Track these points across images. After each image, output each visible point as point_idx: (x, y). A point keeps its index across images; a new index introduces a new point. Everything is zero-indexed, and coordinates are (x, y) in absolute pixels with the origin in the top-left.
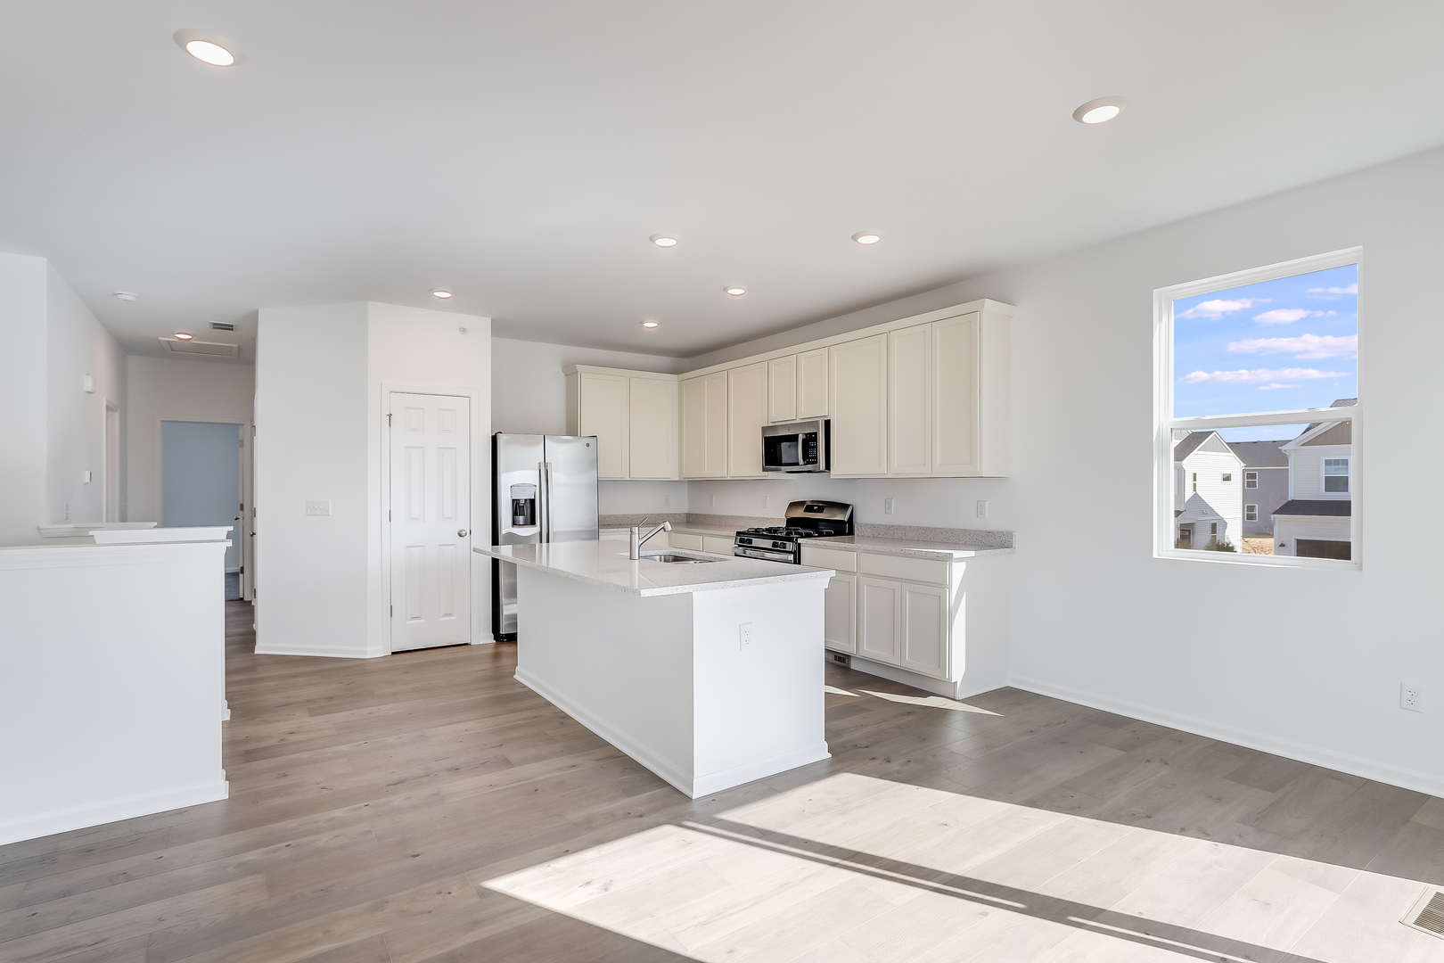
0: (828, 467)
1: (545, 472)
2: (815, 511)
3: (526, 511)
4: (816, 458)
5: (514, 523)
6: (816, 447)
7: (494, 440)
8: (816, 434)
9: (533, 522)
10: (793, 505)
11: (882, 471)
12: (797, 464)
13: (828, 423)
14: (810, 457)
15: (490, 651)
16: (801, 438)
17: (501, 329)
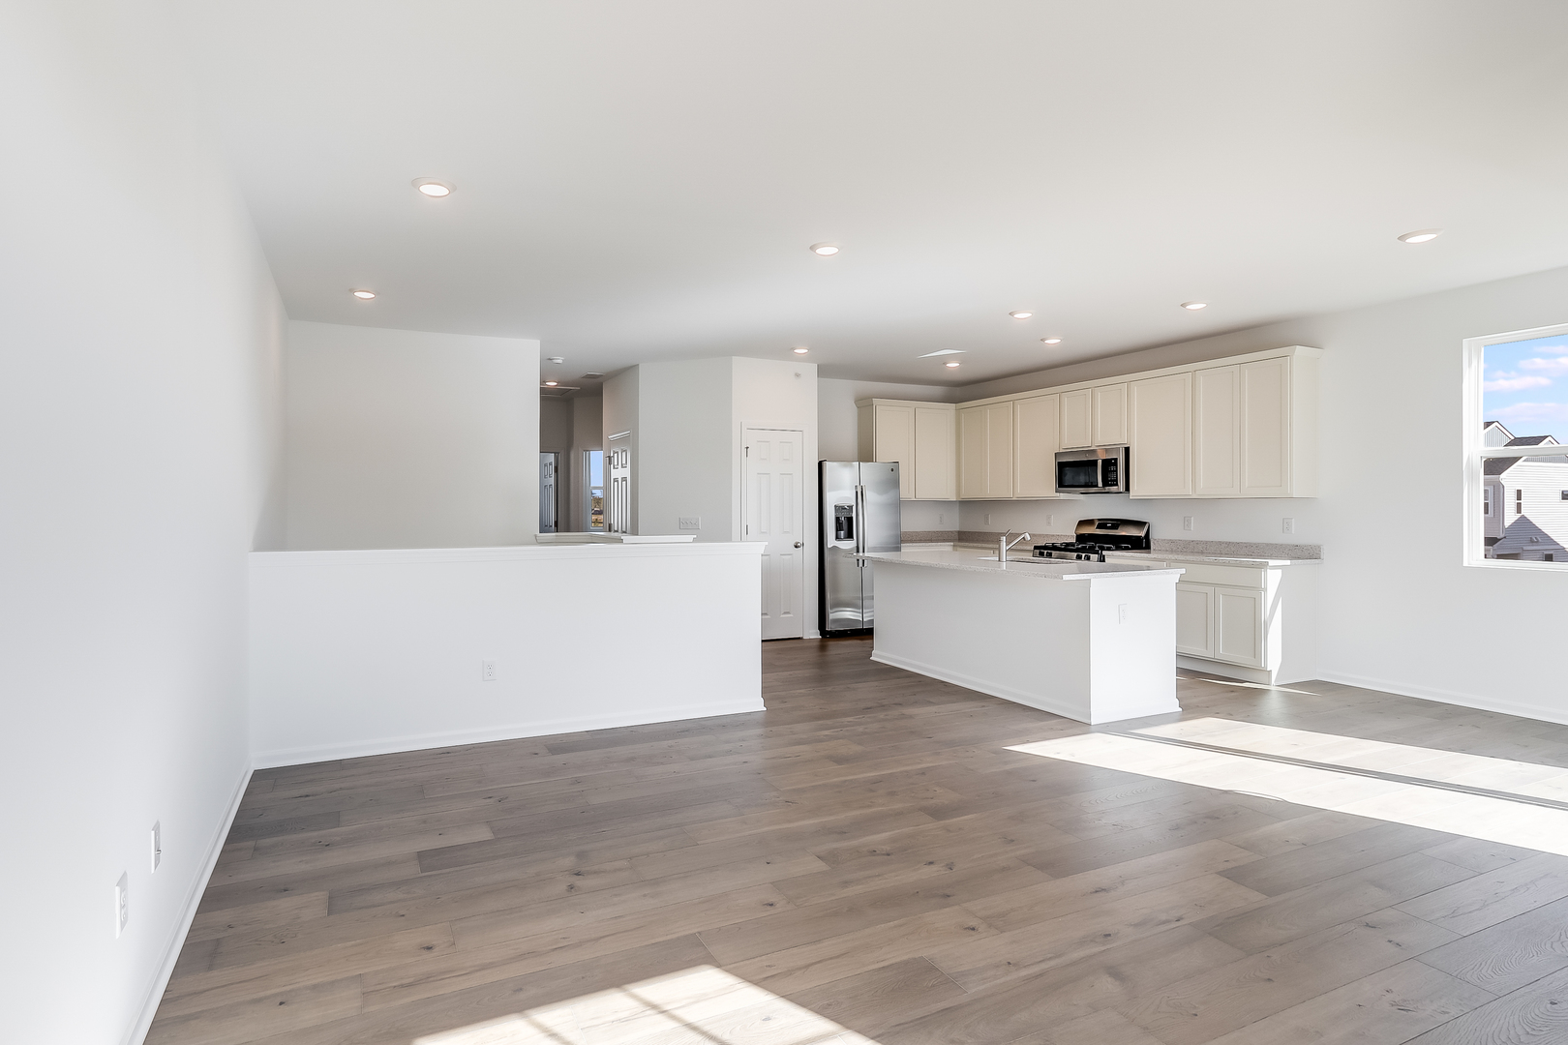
0: (1127, 489)
1: (860, 495)
2: (1109, 528)
3: (846, 526)
4: (1116, 481)
5: (838, 538)
6: (1116, 471)
7: (820, 464)
8: (1116, 460)
9: (850, 536)
10: (1082, 523)
11: (1189, 492)
12: (1097, 486)
13: (1127, 450)
14: (1109, 480)
15: (817, 644)
16: (1100, 463)
17: (824, 371)
